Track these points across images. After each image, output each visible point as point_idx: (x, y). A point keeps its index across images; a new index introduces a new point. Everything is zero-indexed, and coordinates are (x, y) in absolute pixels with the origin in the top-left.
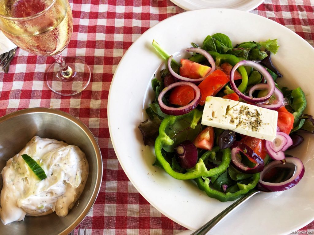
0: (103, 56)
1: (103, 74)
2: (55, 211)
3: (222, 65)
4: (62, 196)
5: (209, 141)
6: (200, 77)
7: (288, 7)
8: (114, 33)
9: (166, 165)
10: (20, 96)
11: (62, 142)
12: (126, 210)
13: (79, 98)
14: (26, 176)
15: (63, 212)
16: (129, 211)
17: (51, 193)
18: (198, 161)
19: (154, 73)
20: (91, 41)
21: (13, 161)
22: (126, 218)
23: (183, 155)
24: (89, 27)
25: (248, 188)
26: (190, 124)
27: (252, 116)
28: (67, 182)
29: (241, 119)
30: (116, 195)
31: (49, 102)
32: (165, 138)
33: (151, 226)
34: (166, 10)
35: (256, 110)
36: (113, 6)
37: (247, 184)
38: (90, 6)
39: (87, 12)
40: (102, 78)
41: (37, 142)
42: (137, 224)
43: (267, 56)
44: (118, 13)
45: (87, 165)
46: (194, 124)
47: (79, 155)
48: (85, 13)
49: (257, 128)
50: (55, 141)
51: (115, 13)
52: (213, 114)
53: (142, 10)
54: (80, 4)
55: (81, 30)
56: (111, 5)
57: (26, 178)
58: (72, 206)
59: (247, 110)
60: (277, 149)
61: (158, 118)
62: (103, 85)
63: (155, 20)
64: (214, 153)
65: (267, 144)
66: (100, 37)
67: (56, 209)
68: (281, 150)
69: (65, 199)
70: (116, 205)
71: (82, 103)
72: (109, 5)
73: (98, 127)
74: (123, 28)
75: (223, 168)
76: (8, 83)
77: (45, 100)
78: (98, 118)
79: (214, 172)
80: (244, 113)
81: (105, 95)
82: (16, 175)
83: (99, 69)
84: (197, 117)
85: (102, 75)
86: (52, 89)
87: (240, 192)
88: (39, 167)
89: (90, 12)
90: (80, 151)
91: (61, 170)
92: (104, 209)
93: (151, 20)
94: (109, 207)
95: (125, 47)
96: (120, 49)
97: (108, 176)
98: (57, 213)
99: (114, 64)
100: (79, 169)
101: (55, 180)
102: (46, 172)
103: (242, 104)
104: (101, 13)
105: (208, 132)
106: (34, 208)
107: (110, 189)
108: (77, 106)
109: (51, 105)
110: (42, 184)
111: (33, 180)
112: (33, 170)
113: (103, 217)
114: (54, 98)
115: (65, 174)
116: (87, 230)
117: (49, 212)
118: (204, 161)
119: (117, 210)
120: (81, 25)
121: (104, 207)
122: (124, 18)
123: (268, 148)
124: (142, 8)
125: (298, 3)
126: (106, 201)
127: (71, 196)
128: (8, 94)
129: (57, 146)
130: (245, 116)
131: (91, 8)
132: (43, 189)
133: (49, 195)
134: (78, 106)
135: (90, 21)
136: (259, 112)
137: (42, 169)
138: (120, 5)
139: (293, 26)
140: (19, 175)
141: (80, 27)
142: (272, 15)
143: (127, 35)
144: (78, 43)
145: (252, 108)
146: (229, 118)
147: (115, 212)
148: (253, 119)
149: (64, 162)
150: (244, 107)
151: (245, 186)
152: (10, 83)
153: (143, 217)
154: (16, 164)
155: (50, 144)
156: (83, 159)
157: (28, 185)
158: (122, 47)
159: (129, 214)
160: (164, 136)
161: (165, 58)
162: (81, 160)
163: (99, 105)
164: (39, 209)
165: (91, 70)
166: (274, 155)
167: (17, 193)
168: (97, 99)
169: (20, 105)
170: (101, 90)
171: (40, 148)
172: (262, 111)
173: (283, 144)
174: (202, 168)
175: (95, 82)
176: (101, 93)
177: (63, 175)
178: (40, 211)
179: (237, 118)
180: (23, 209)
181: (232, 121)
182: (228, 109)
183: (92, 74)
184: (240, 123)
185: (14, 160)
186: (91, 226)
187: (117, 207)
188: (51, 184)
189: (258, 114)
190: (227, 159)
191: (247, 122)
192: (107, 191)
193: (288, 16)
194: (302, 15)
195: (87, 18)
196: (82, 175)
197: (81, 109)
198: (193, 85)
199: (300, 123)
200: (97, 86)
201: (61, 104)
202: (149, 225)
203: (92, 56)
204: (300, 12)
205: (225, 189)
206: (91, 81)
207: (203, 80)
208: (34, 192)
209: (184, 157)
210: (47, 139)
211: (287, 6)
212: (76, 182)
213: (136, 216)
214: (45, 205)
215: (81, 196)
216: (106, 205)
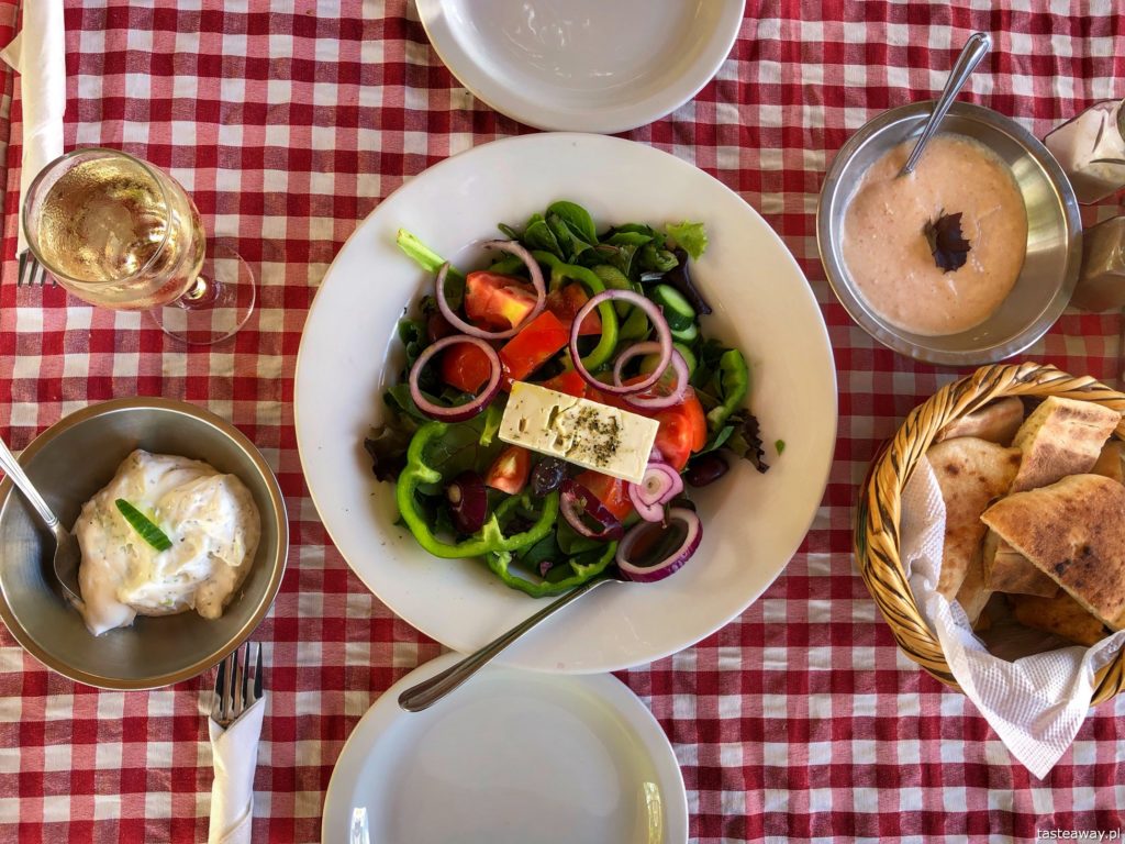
0: (284, 237)
1: (286, 288)
2: (195, 609)
3: (566, 289)
4: (209, 580)
5: (513, 479)
6: (506, 325)
7: (780, 89)
8: (309, 169)
9: (420, 529)
10: (88, 345)
11: (199, 462)
12: (345, 605)
13: (228, 352)
14: (129, 542)
15: (213, 612)
16: (351, 606)
17: (186, 576)
18: (487, 521)
19: (406, 306)
20: (251, 193)
21: (97, 510)
22: (344, 620)
23: (457, 505)
24: (244, 150)
25: (585, 573)
26: (479, 433)
27: (602, 433)
28: (216, 554)
29: (578, 439)
30: (322, 574)
31: (160, 361)
32: (419, 473)
33: (396, 637)
34: (448, 97)
35: (614, 418)
36: (307, 84)
37: (586, 565)
38: (244, 84)
39: (236, 104)
40: (282, 300)
41: (144, 467)
42: (367, 632)
43: (677, 263)
44: (321, 107)
45: (258, 517)
46: (486, 439)
47: (237, 497)
48: (233, 107)
49: (608, 459)
50: (183, 461)
51: (311, 107)
52: (522, 424)
53: (384, 100)
54: (218, 79)
55: (224, 161)
56: (302, 80)
57: (130, 546)
58: (229, 600)
59: (592, 418)
60: (650, 499)
61: (410, 420)
62: (285, 318)
63: (416, 130)
64: (526, 500)
65: (631, 489)
66: (276, 181)
67: (196, 603)
68: (658, 501)
69: (212, 588)
70: (322, 594)
71: (237, 365)
72: (295, 82)
73: (278, 424)
74: (333, 154)
75: (538, 533)
76: (55, 310)
77: (148, 355)
78: (277, 400)
79: (518, 541)
80: (587, 425)
81: (291, 343)
82: (108, 540)
83: (276, 274)
84: (493, 425)
85: (282, 291)
86: (163, 328)
87: (570, 581)
88: (157, 529)
89: (246, 103)
90: (240, 487)
91: (203, 533)
92: (297, 603)
93: (409, 130)
94: (308, 598)
95: (339, 213)
96: (326, 219)
97: (304, 535)
98: (201, 613)
99: (312, 261)
100: (239, 529)
101: (190, 551)
102: (170, 536)
103: (584, 402)
104: (276, 107)
105: (513, 459)
106: (152, 604)
107: (309, 561)
108: (227, 371)
109: (164, 367)
110: (163, 559)
111: (144, 549)
112: (145, 537)
113: (297, 619)
114: (169, 351)
115: (211, 540)
116: (263, 643)
117: (183, 610)
118: (499, 520)
119: (325, 605)
120: (223, 147)
121: (297, 597)
122: (337, 125)
123: (633, 495)
124: (384, 93)
125: (808, 78)
126: (300, 586)
127: (227, 582)
128: (61, 340)
129: (188, 475)
130: (587, 430)
131: (248, 90)
132: (168, 568)
133: (181, 580)
134: (230, 370)
135: (245, 132)
136: (619, 423)
137: (161, 533)
138: (325, 81)
139: (781, 150)
140: (115, 540)
141: (221, 153)
142: (730, 115)
143: (345, 175)
144: (219, 198)
145: (606, 412)
146: (553, 437)
147: (321, 609)
148: (603, 439)
149: (207, 516)
150: (588, 410)
151: (581, 570)
152: (62, 309)
153: (381, 620)
154: (104, 517)
155: (172, 470)
156: (248, 506)
157: (135, 560)
158: (332, 212)
159: (350, 613)
160: (418, 468)
161: (430, 269)
162: (242, 507)
163: (278, 370)
164: (163, 605)
165: (254, 275)
166: (643, 511)
167: (114, 577)
168: (272, 353)
169: (91, 368)
170: (281, 329)
171: (152, 482)
172: (627, 419)
173: (663, 489)
174: (493, 535)
175: (265, 307)
176: (281, 338)
177: (206, 542)
178: (164, 609)
179: (569, 437)
180: (131, 606)
181: (559, 442)
182: (555, 413)
183: (258, 287)
184: (575, 445)
185: (98, 505)
186: (272, 635)
187: (325, 598)
188: (182, 559)
189: (615, 428)
190: (549, 515)
191: (589, 445)
192: (302, 567)
193: (774, 120)
194: (813, 117)
195: (237, 123)
196: (245, 540)
197: (235, 379)
198: (486, 348)
199: (720, 436)
200: (272, 321)
201: (188, 365)
202: (392, 636)
203: (256, 237)
204: (807, 109)
205: (543, 572)
206: (258, 305)
207: (512, 337)
208: (150, 576)
209: (459, 509)
210: (166, 458)
211: (777, 85)
212: (235, 556)
213: (364, 616)
214: (174, 598)
215: (247, 580)
216: (301, 594)
